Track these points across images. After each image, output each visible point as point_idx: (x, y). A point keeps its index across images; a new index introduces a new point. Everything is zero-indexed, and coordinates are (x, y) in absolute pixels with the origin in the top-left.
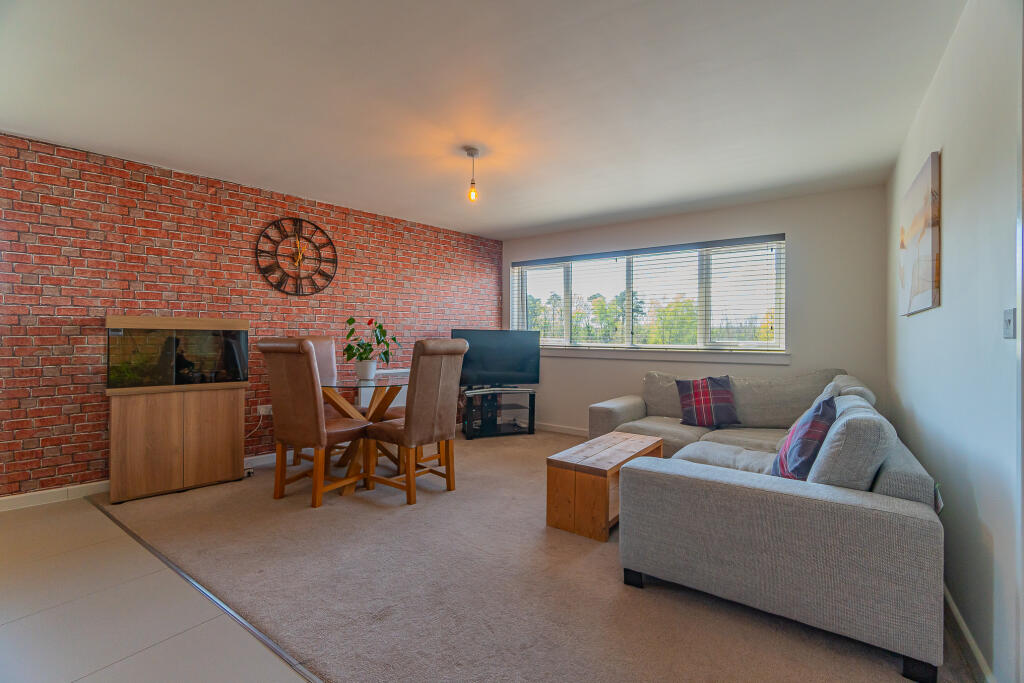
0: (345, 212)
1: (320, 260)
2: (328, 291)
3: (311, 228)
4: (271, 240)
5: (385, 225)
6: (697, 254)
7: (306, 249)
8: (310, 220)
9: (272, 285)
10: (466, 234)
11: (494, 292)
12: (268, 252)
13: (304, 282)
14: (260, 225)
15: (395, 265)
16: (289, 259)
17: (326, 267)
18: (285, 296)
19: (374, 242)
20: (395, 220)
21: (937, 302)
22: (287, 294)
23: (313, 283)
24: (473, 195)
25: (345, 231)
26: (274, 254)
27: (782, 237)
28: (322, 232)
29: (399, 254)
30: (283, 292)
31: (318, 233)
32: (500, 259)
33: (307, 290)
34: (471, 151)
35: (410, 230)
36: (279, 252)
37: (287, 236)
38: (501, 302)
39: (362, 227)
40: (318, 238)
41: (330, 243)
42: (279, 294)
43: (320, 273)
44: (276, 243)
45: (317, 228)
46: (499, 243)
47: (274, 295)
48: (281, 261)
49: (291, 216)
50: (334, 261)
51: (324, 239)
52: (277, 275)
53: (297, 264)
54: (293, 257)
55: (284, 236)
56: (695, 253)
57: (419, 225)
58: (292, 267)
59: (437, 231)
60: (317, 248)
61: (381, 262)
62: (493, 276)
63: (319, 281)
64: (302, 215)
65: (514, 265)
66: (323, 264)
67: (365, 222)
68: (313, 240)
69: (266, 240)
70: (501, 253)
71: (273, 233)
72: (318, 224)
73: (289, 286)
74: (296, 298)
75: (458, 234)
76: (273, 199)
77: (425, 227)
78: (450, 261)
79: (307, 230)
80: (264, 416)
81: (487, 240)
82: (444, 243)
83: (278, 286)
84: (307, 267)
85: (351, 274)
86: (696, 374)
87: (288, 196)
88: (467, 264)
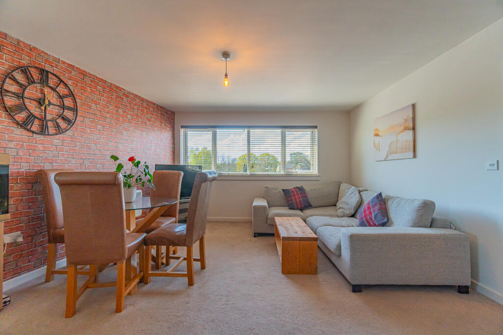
0: (83, 73)
1: (63, 107)
2: (69, 133)
3: (56, 80)
4: (18, 83)
5: (111, 89)
6: (280, 131)
7: (51, 97)
8: (55, 73)
9: (18, 123)
10: (158, 105)
11: (171, 142)
12: (13, 93)
13: (50, 124)
14: (6, 67)
15: (118, 119)
16: (35, 103)
17: (68, 114)
18: (31, 134)
19: (104, 100)
20: (118, 88)
21: (415, 156)
22: (33, 132)
23: (58, 126)
24: (226, 83)
25: (84, 89)
26: (20, 96)
27: (316, 127)
28: (66, 85)
29: (120, 111)
30: (29, 130)
31: (62, 85)
32: (174, 122)
33: (51, 130)
34: (226, 55)
35: (127, 97)
36: (26, 95)
37: (33, 82)
38: (174, 148)
39: (96, 88)
40: (61, 89)
41: (71, 94)
42: (25, 132)
43: (63, 118)
44: (23, 87)
45: (61, 81)
46: (173, 113)
47: (19, 132)
48: (27, 102)
49: (36, 65)
50: (75, 110)
51: (66, 91)
52: (23, 115)
53: (43, 108)
54: (40, 102)
55: (31, 81)
56: (279, 131)
57: (133, 94)
58: (38, 110)
59: (143, 100)
60: (61, 97)
61: (108, 116)
62: (171, 132)
63: (63, 124)
64: (48, 68)
65: (182, 127)
66: (66, 111)
67: (97, 84)
68: (57, 90)
69: (11, 82)
70: (174, 120)
71: (19, 76)
72: (62, 78)
73: (35, 127)
74: (41, 137)
75: (154, 104)
76: (18, 46)
77: (136, 96)
78: (149, 121)
79: (52, 81)
80: (8, 244)
81: (168, 110)
82: (146, 108)
83: (24, 125)
84: (52, 112)
85: (87, 121)
86: (290, 186)
87: (35, 48)
88: (158, 123)
